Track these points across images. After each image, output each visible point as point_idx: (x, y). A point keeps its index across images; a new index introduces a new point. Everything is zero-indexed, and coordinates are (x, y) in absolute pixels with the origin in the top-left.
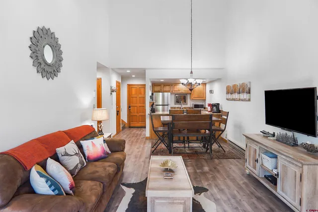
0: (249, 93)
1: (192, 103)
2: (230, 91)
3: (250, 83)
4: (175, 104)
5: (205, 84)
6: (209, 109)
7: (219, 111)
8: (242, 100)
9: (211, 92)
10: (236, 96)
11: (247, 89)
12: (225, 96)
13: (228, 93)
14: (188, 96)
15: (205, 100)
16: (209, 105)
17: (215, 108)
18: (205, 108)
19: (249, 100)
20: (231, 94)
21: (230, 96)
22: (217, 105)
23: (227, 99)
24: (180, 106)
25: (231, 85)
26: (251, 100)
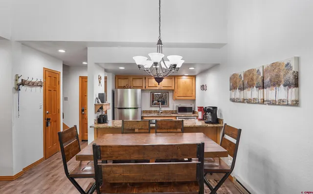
0: (296, 85)
1: (175, 105)
2: (239, 84)
3: (298, 59)
4: (151, 106)
5: (195, 76)
6: (200, 114)
7: (217, 121)
8: (272, 103)
9: (203, 87)
10: (254, 93)
11: (290, 76)
12: (228, 94)
13: (233, 88)
14: (170, 94)
15: (194, 100)
16: (201, 109)
17: (209, 115)
18: (194, 112)
19: (296, 103)
20: (242, 89)
21: (238, 94)
22: (213, 111)
23: (233, 100)
24: (158, 109)
25: (241, 71)
26: (303, 101)
